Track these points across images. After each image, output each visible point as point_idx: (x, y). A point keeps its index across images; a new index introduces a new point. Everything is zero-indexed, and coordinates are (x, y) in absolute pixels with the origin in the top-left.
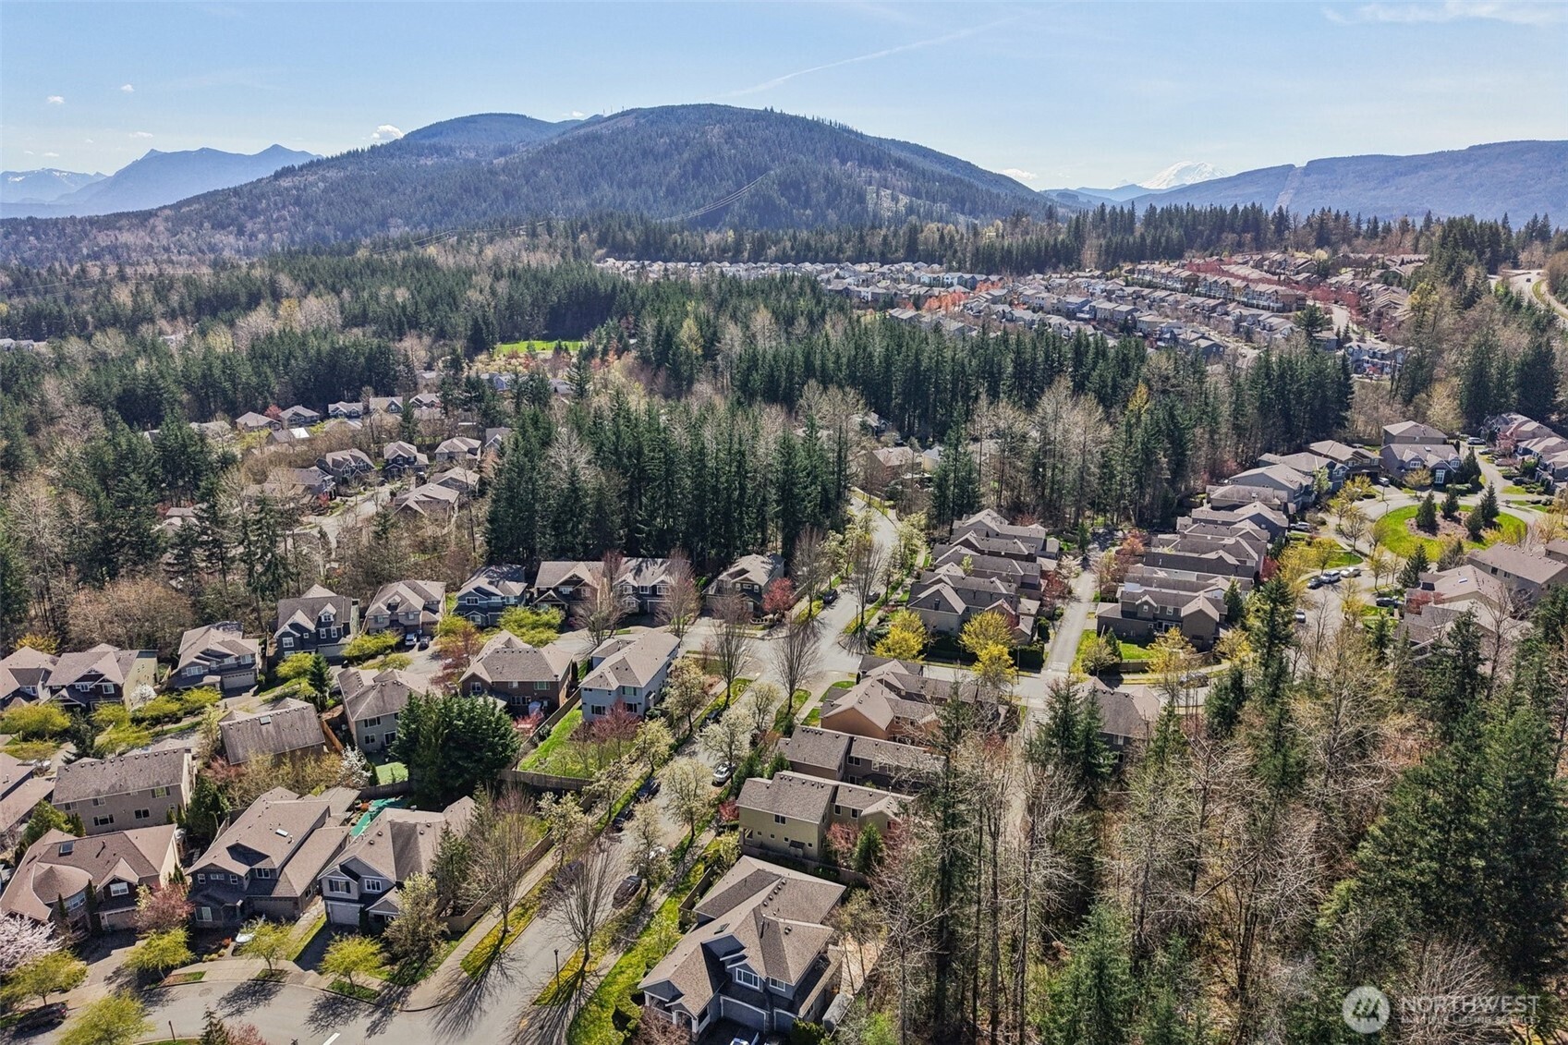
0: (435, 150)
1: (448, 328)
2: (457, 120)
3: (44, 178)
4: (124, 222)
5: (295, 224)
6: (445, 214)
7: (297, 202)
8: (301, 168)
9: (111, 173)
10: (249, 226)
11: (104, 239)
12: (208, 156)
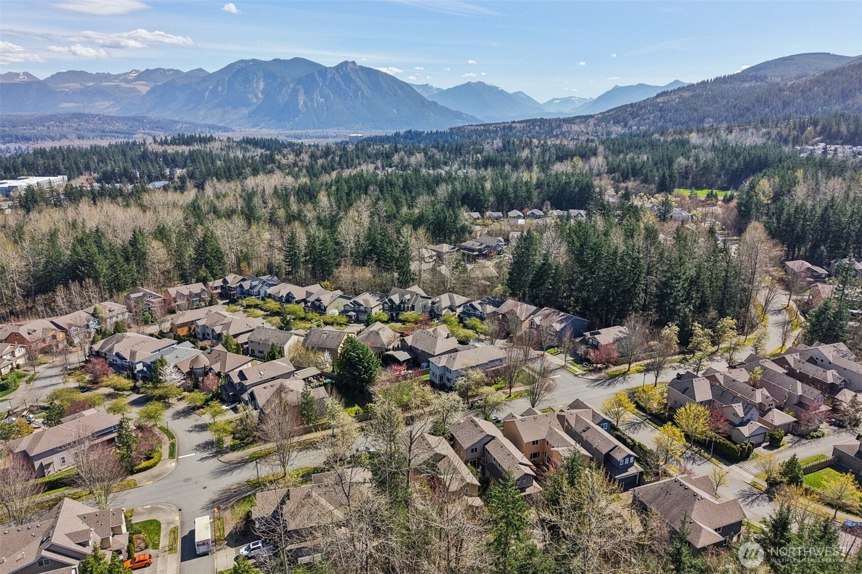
0: (756, 78)
1: (649, 177)
2: (779, 59)
3: (567, 100)
4: (578, 120)
5: (653, 122)
6: (741, 116)
7: (661, 110)
8: (671, 91)
9: (595, 98)
10: (631, 123)
11: (565, 128)
12: (641, 86)
